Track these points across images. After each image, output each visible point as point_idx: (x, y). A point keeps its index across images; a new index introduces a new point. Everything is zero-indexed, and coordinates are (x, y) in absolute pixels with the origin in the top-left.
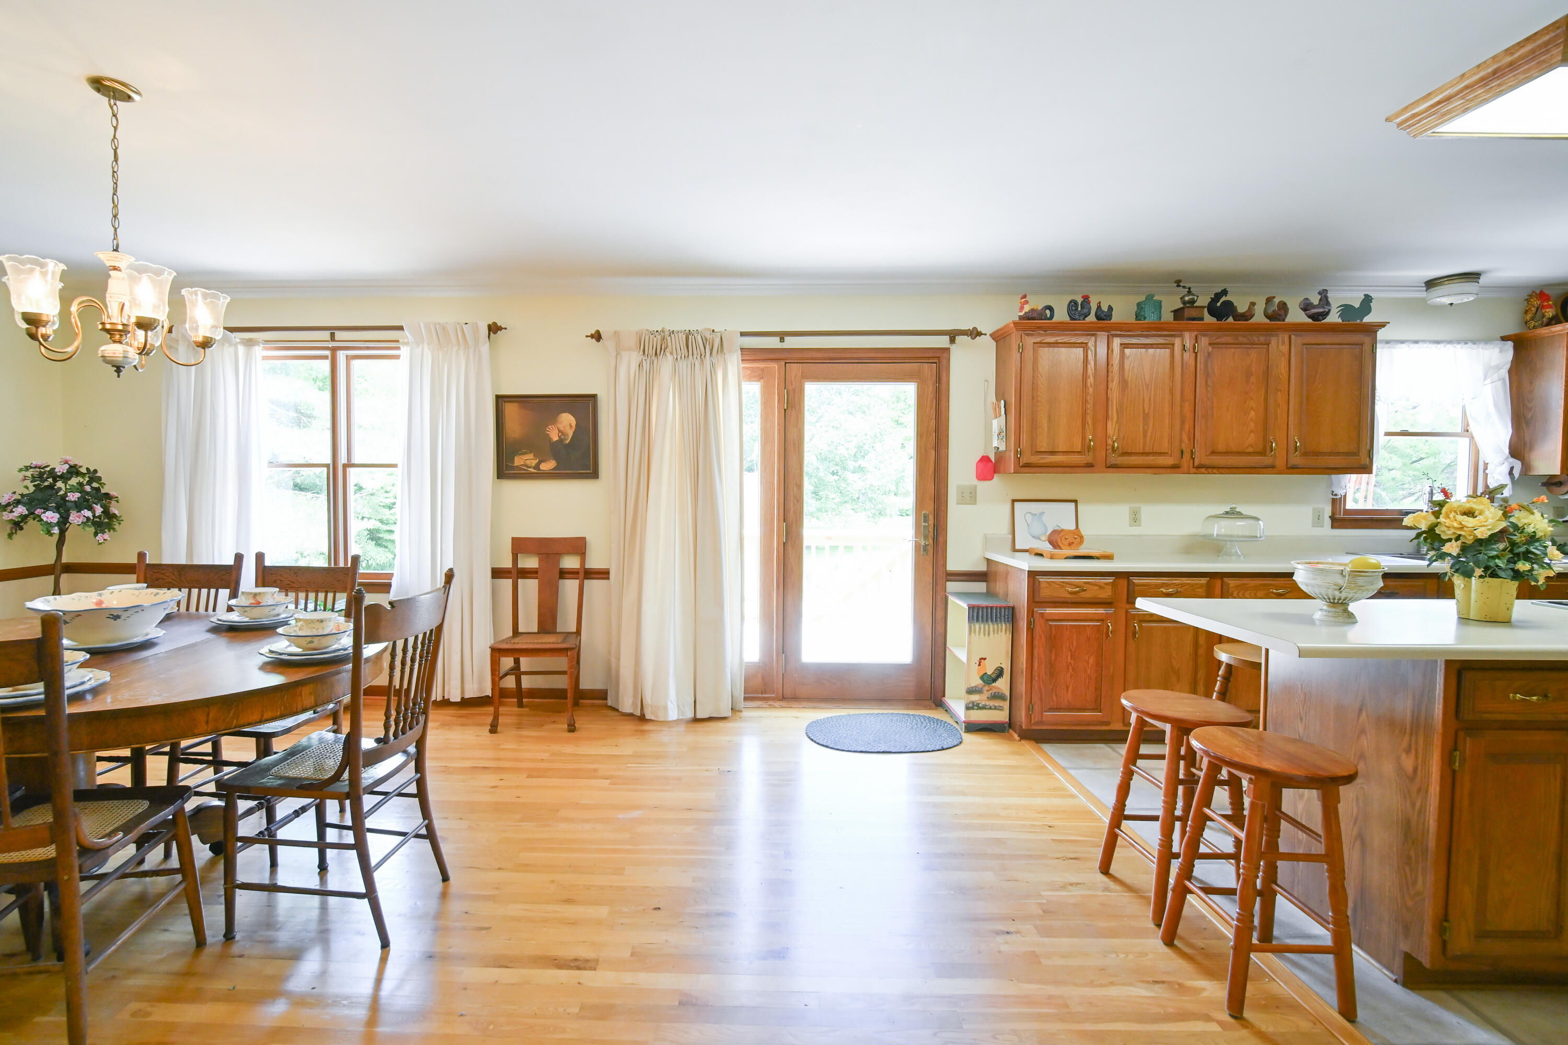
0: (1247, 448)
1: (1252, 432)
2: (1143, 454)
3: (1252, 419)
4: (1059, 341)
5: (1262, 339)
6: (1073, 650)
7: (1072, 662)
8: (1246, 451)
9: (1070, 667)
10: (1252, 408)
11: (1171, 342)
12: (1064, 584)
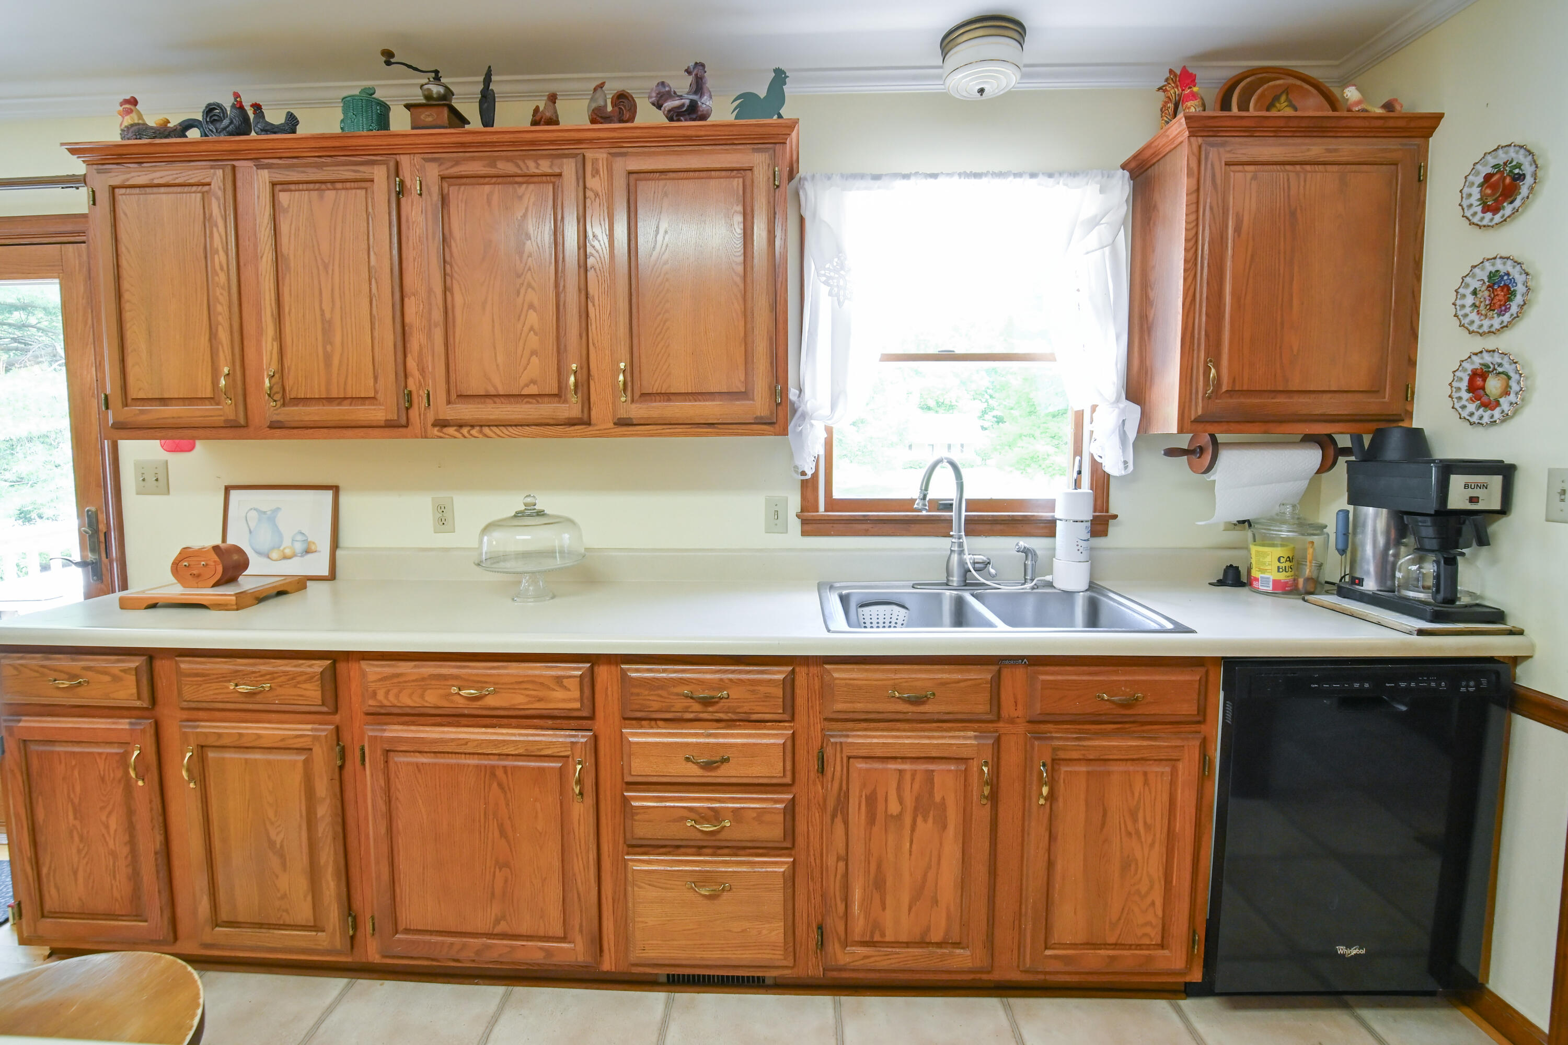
0: (527, 385)
1: (534, 353)
2: (330, 400)
3: (532, 329)
4: (156, 182)
5: (545, 166)
6: (76, 801)
7: (77, 823)
8: (525, 392)
9: (75, 834)
10: (531, 306)
11: (367, 176)
12: (46, 671)
